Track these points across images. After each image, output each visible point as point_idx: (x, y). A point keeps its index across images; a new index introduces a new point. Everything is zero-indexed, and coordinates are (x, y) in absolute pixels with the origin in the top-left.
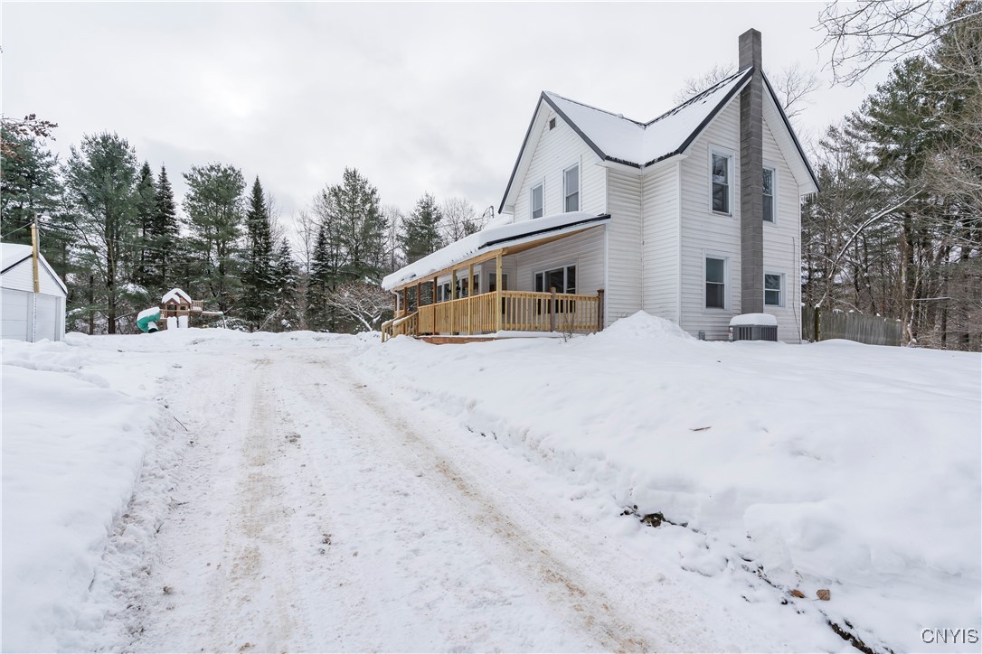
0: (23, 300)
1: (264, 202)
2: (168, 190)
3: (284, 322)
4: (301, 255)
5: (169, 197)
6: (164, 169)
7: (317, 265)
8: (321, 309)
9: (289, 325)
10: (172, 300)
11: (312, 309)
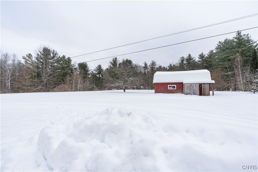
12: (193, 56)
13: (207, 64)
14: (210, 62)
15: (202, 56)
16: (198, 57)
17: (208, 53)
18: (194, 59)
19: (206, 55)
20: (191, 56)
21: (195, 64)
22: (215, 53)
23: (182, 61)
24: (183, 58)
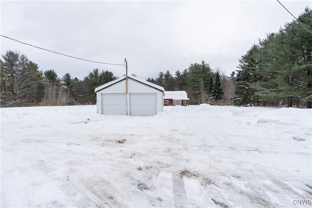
12: (171, 73)
13: (182, 81)
14: (185, 80)
15: (178, 73)
16: (175, 73)
17: (183, 72)
18: (172, 76)
19: (181, 73)
20: (170, 73)
21: (173, 80)
22: (189, 73)
23: (161, 76)
24: (161, 73)
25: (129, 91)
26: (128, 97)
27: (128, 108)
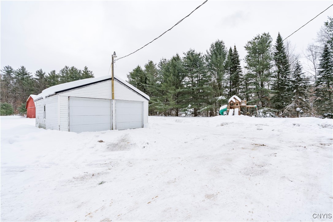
0: (107, 104)
1: (284, 45)
2: (237, 55)
3: (298, 109)
4: (310, 71)
5: (238, 57)
6: (235, 46)
7: (323, 71)
8: (327, 100)
9: (301, 111)
10: (232, 101)
11: (320, 100)
15: (40, 74)
16: (36, 73)
17: (49, 73)
18: (30, 75)
19: (46, 74)
20: (26, 70)
23: (9, 72)
24: (9, 68)
25: (115, 98)
26: (114, 105)
27: (113, 120)
